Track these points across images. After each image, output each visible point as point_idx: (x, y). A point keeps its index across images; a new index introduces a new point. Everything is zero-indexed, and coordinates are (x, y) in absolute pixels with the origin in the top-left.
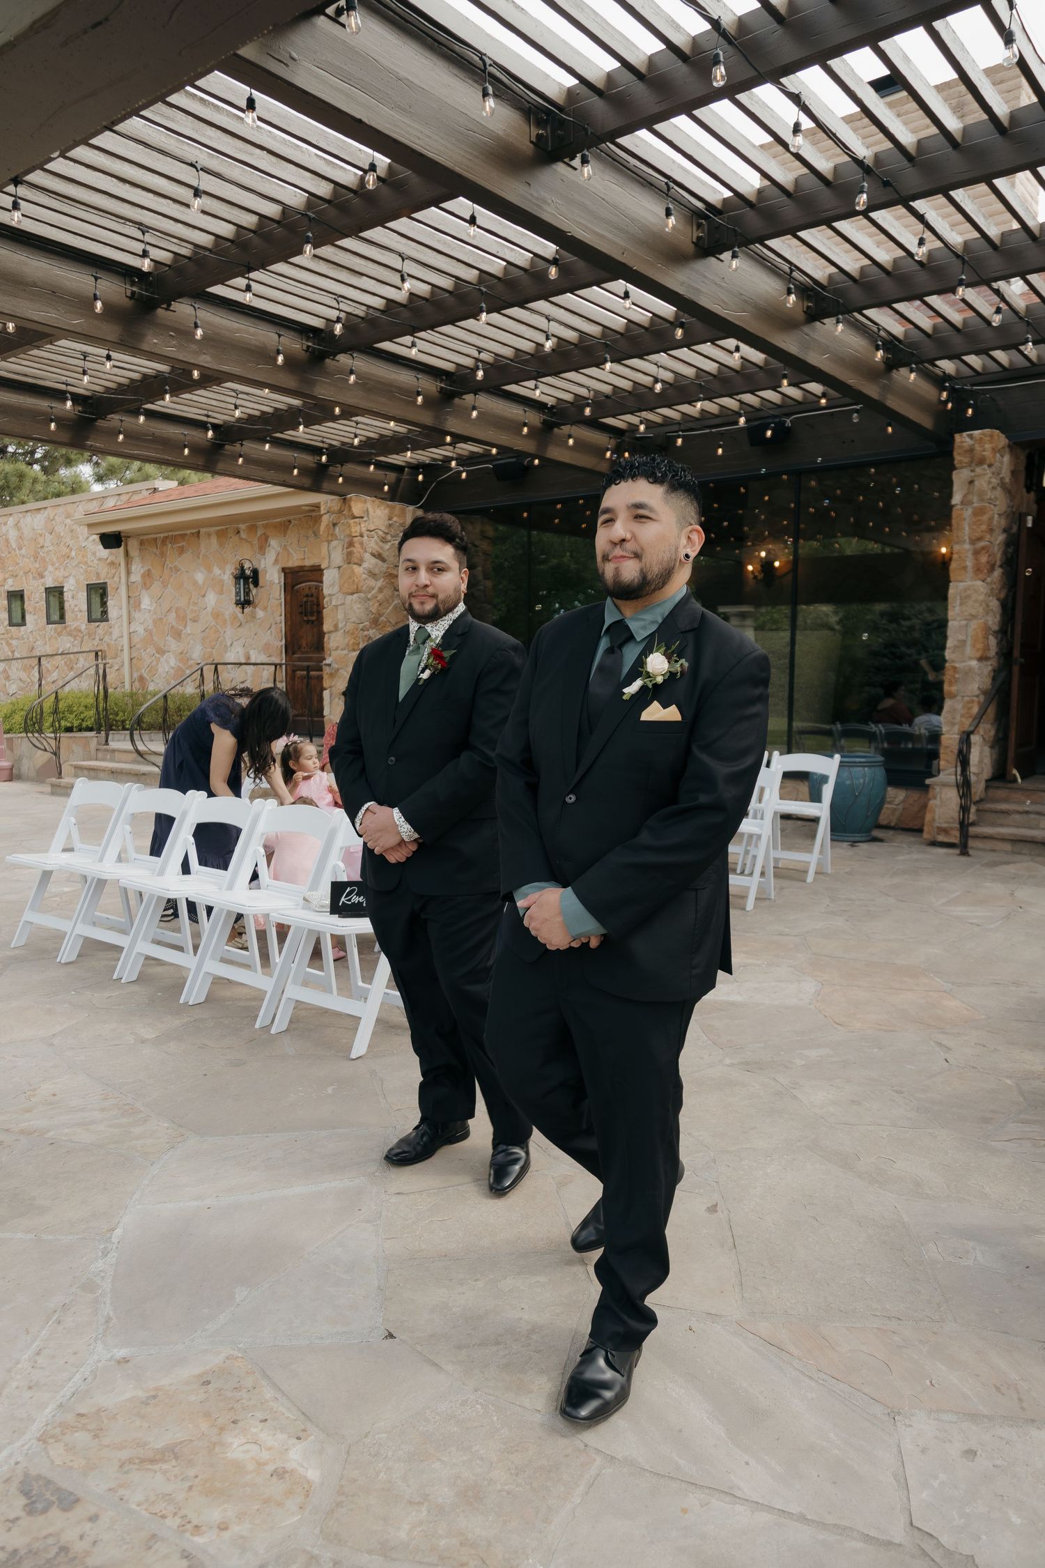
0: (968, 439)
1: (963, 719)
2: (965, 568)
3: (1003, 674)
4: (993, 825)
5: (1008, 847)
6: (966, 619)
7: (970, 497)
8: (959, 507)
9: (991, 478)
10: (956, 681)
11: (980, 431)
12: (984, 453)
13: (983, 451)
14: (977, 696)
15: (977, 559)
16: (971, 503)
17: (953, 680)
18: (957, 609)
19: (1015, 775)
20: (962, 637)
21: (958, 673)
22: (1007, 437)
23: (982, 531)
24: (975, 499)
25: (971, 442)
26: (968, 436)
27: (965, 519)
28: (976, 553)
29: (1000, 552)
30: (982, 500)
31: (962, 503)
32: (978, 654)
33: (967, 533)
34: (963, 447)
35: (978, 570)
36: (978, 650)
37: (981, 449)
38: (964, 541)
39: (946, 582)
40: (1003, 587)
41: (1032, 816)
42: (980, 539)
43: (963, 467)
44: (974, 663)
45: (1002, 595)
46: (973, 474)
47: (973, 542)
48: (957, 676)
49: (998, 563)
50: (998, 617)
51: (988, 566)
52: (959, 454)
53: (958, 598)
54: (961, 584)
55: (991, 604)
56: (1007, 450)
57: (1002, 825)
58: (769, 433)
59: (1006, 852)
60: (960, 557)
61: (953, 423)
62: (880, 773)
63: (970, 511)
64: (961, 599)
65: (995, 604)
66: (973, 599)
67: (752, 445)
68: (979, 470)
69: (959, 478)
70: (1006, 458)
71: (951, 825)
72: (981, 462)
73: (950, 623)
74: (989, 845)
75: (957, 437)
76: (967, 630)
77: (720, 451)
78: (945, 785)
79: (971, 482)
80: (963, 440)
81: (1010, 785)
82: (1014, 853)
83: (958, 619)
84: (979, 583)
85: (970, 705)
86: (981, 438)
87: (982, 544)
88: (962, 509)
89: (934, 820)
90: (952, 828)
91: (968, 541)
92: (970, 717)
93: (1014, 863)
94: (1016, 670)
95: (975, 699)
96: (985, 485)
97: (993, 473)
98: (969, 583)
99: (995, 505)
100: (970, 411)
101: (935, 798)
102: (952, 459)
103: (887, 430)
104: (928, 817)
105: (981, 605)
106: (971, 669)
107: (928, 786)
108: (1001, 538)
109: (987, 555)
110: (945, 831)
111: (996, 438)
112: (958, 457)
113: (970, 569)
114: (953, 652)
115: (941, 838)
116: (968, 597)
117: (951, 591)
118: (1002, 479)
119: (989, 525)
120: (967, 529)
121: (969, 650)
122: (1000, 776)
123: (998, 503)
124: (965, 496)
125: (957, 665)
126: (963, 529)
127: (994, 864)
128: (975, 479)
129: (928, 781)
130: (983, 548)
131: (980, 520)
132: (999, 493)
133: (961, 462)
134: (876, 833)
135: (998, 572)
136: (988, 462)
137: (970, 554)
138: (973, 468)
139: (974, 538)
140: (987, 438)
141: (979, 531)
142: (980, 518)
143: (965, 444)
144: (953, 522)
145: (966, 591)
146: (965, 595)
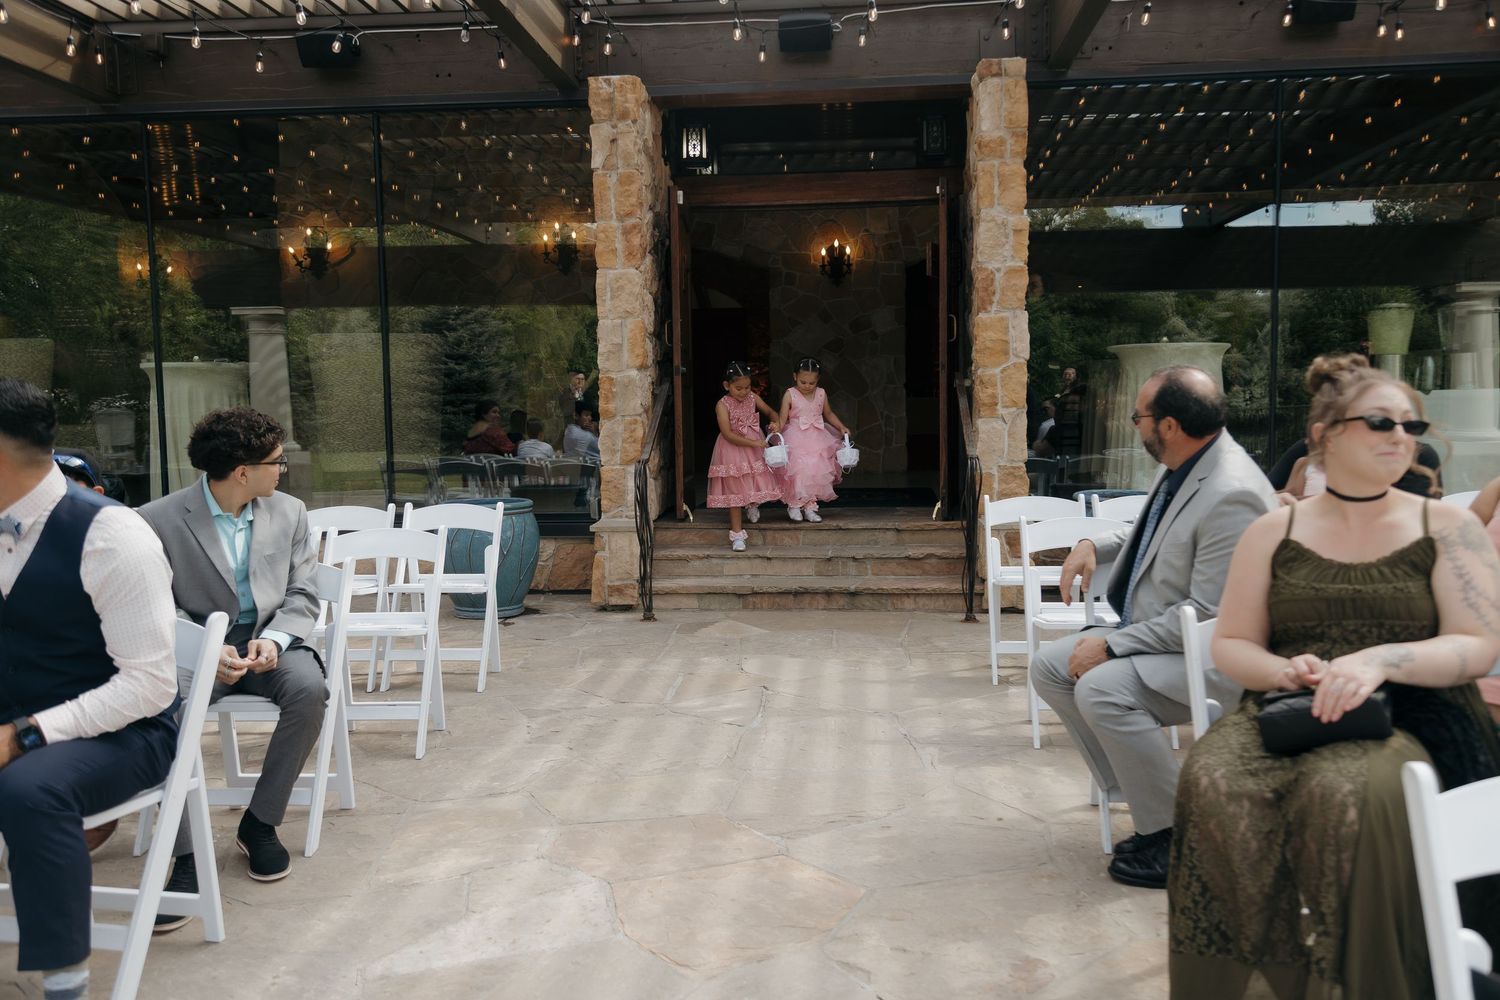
0: (605, 85)
1: (627, 446)
2: (614, 251)
3: (666, 386)
4: (670, 576)
5: (694, 602)
6: (620, 317)
7: (613, 160)
8: (600, 172)
9: (636, 137)
10: (614, 397)
11: (618, 77)
12: (627, 105)
13: (626, 101)
14: (640, 415)
15: (627, 241)
16: (614, 167)
17: (610, 395)
18: (608, 302)
19: (686, 511)
20: (617, 340)
21: (615, 385)
22: (647, 89)
23: (632, 205)
24: (620, 163)
25: (609, 90)
26: (605, 81)
27: (609, 188)
28: (626, 232)
29: (649, 235)
30: (628, 165)
31: (604, 167)
32: (638, 362)
33: (611, 207)
34: (599, 95)
35: (630, 254)
36: (638, 356)
37: (623, 99)
38: (610, 216)
39: (591, 269)
40: (654, 278)
41: (714, 561)
42: (629, 214)
43: (604, 121)
44: (634, 373)
45: (654, 289)
46: (615, 131)
47: (621, 218)
48: (614, 390)
49: (648, 249)
50: (652, 314)
51: (641, 250)
52: (595, 103)
53: (608, 289)
54: (611, 271)
55: (646, 298)
56: (647, 106)
57: (680, 576)
58: (336, 46)
59: (693, 610)
60: (607, 237)
61: (586, 62)
62: (530, 521)
63: (614, 178)
64: (611, 290)
65: (649, 299)
66: (627, 291)
67: (304, 66)
68: (621, 126)
69: (599, 134)
70: (648, 116)
71: (625, 582)
72: (624, 116)
73: (600, 322)
74: (672, 602)
75: (591, 80)
76: (622, 331)
77: (260, 67)
78: (614, 531)
79: (613, 141)
80: (599, 85)
81: (681, 525)
82: (701, 609)
83: (611, 316)
84: (633, 271)
85: (633, 427)
86: (620, 86)
87: (632, 221)
88: (605, 175)
89: (604, 577)
90: (626, 586)
91: (615, 217)
92: (634, 442)
93: (712, 623)
94: (678, 381)
95: (638, 418)
96: (631, 146)
97: (638, 132)
98: (621, 271)
99: (641, 173)
100: (608, 49)
101: (603, 549)
102: (588, 109)
103: (499, 63)
104: (596, 574)
105: (637, 299)
106: (631, 381)
107: (594, 533)
108: (649, 216)
109: (639, 235)
110: (619, 590)
111: (638, 85)
112: (594, 108)
113: (620, 252)
114: (608, 360)
115: (615, 600)
116: (621, 288)
117: (599, 281)
118: (645, 141)
119: (639, 198)
120: (613, 200)
121: (626, 356)
122: (669, 512)
123: (643, 171)
124: (607, 158)
125: (613, 376)
126: (609, 200)
127: (692, 628)
128: (618, 137)
129: (593, 528)
130: (634, 227)
131: (627, 190)
132: (642, 159)
133: (599, 113)
134: (530, 602)
135: (649, 259)
136: (632, 116)
137: (619, 234)
138: (613, 123)
139: (622, 213)
140: (629, 86)
141: (628, 204)
142: (627, 187)
143: (601, 91)
144: (596, 190)
145: (617, 281)
146: (616, 286)
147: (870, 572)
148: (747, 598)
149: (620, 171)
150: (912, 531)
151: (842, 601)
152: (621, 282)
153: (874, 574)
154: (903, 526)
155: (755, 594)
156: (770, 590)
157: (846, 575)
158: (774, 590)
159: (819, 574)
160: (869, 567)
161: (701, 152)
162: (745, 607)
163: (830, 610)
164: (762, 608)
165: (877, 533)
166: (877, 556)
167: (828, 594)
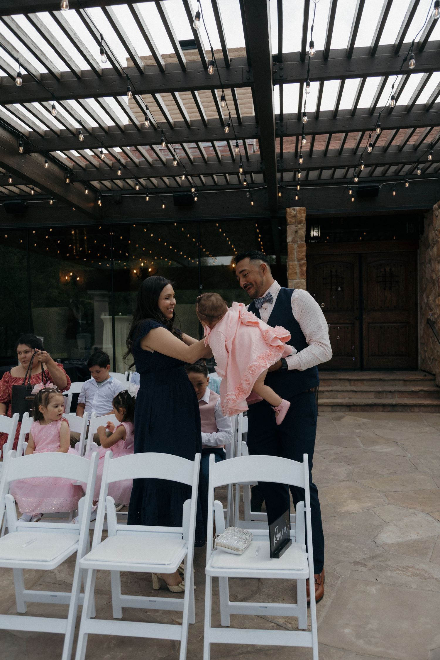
0: (293, 211)
2: (296, 273)
5: (330, 409)
7: (296, 239)
8: (291, 243)
11: (298, 208)
12: (302, 218)
15: (301, 269)
16: (296, 242)
22: (306, 211)
23: (303, 256)
24: (299, 240)
25: (295, 213)
26: (293, 209)
27: (294, 249)
28: (301, 266)
30: (301, 241)
31: (292, 241)
33: (296, 256)
34: (291, 214)
35: (302, 274)
37: (300, 216)
38: (295, 260)
42: (302, 259)
43: (292, 224)
46: (297, 228)
47: (299, 260)
51: (306, 273)
52: (290, 218)
54: (294, 281)
56: (305, 218)
60: (293, 268)
63: (296, 245)
68: (300, 226)
69: (290, 229)
70: (305, 222)
77: (164, 206)
79: (296, 232)
80: (290, 211)
82: (332, 411)
86: (300, 211)
88: (292, 244)
91: (296, 260)
97: (305, 228)
98: (298, 280)
100: (297, 198)
102: (286, 220)
112: (289, 220)
113: (299, 274)
118: (304, 232)
120: (296, 254)
124: (294, 238)
126: (294, 254)
127: (337, 419)
128: (297, 230)
131: (301, 250)
133: (290, 221)
136: (302, 223)
137: (298, 267)
138: (296, 225)
139: (299, 258)
140: (302, 211)
141: (301, 255)
142: (301, 249)
143: (292, 213)
144: (289, 250)
145: (297, 284)
146: (296, 286)
147: (397, 397)
148: (351, 407)
149: (299, 243)
150: (410, 381)
151: (389, 409)
152: (299, 285)
153: (399, 398)
154: (407, 379)
155: (354, 405)
156: (361, 404)
157: (388, 398)
158: (362, 404)
159: (376, 398)
160: (396, 395)
161: (318, 234)
162: (350, 411)
163: (384, 412)
164: (357, 411)
165: (396, 381)
166: (400, 390)
167: (384, 406)
